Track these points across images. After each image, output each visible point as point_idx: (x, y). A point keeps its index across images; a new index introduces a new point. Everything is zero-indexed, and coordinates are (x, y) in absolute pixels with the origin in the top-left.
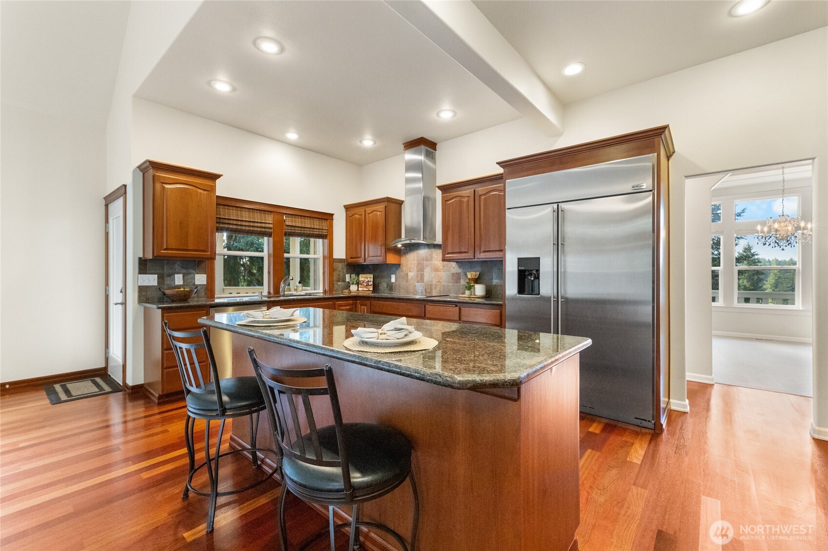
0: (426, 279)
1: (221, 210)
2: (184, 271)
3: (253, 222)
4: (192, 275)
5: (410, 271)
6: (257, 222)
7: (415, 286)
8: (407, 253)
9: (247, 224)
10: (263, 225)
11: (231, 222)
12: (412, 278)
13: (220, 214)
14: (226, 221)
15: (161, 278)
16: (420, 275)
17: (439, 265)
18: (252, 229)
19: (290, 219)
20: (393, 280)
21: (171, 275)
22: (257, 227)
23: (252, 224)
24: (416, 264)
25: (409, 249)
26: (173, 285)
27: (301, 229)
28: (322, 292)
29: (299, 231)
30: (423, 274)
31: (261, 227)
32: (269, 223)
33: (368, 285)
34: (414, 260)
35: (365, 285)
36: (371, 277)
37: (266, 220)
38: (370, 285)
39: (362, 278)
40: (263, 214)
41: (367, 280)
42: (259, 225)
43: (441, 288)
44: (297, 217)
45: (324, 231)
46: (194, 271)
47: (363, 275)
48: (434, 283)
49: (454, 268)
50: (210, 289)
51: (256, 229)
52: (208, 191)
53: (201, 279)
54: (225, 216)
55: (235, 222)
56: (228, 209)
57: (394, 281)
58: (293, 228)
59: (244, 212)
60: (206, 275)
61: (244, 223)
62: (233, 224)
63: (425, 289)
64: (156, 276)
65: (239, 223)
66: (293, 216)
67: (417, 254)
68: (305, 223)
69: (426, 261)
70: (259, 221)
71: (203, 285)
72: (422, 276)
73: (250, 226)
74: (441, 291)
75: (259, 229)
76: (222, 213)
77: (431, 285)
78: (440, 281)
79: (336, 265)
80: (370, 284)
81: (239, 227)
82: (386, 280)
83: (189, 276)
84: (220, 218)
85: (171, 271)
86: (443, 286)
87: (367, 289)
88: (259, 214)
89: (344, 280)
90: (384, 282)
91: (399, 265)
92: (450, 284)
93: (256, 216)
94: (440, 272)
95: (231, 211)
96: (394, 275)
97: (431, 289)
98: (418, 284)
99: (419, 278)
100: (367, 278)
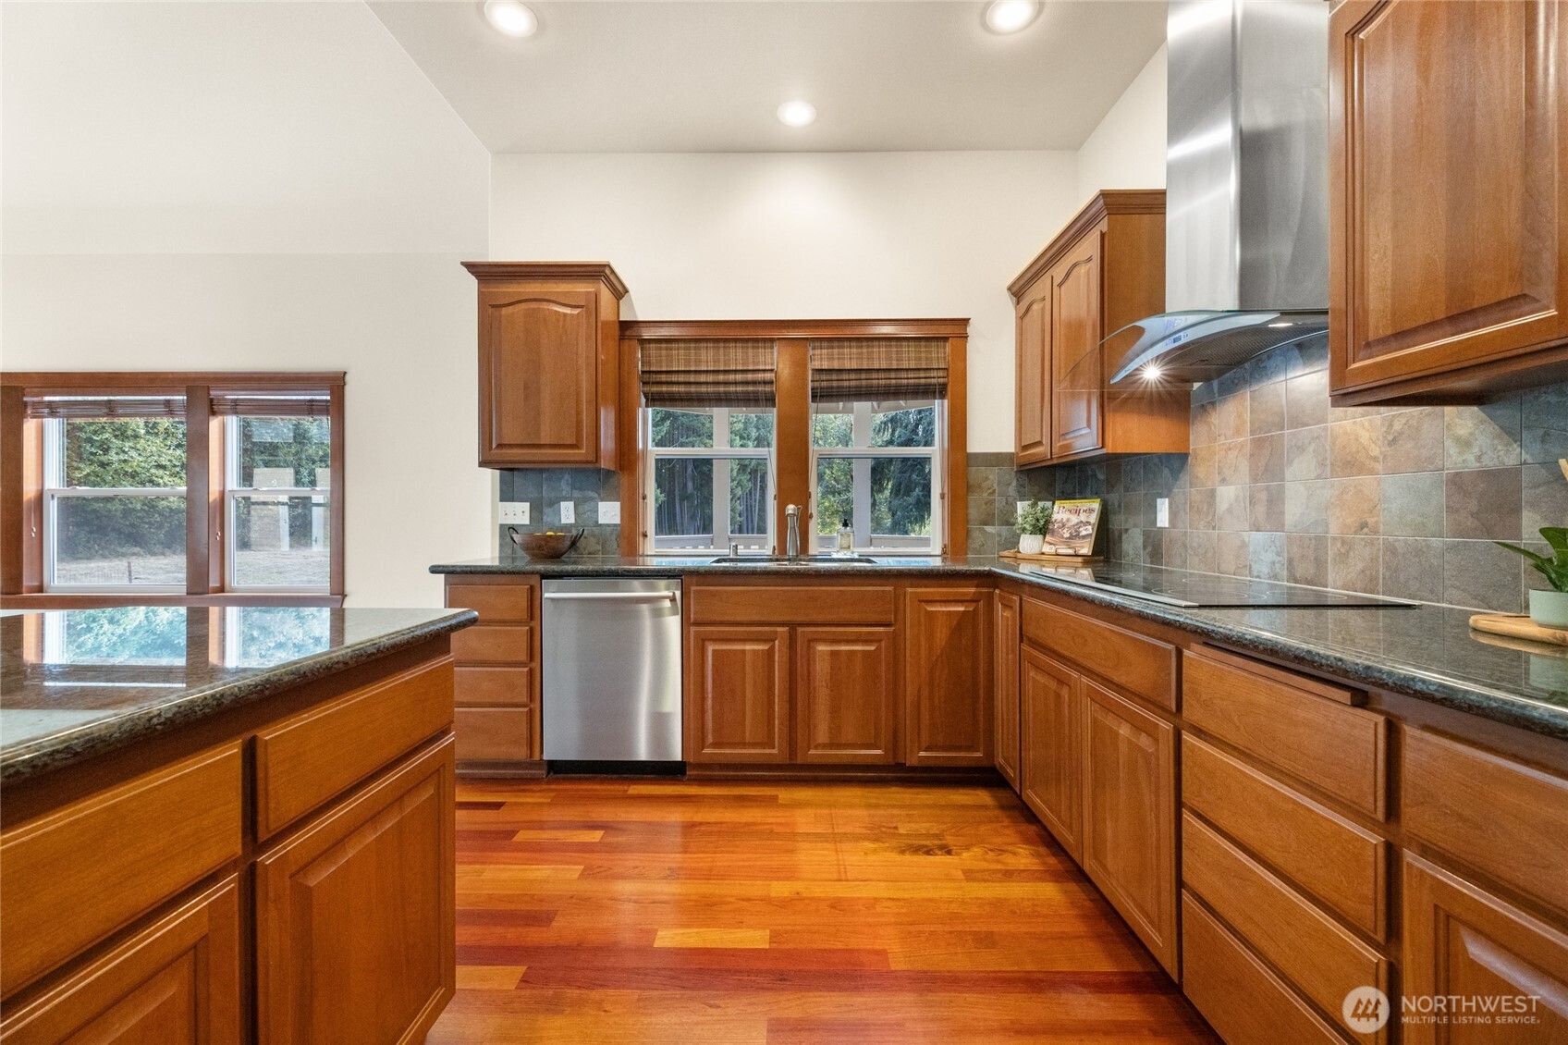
0: (1295, 508)
1: (653, 353)
2: (576, 494)
3: (725, 372)
4: (593, 503)
5: (1224, 481)
6: (736, 371)
7: (1244, 545)
8: (1213, 404)
9: (710, 378)
10: (750, 377)
11: (674, 378)
12: (1230, 510)
13: (649, 364)
14: (664, 378)
15: (537, 510)
16: (1263, 496)
17: (1365, 437)
18: (722, 389)
19: (825, 351)
20: (1163, 519)
21: (554, 503)
22: (736, 383)
23: (721, 378)
24: (1247, 449)
25: (1221, 384)
26: (557, 524)
27: (858, 376)
28: (938, 551)
29: (853, 383)
30: (1281, 489)
31: (746, 383)
32: (764, 371)
33: (1075, 536)
34: (1238, 432)
35: (1067, 535)
36: (1091, 511)
37: (758, 363)
38: (1084, 537)
39: (1062, 512)
40: (750, 350)
41: (1074, 519)
42: (739, 377)
43: (1374, 559)
44: (846, 344)
45: (934, 374)
46: (596, 495)
47: (1068, 504)
48: (1334, 530)
49: (1465, 444)
50: (629, 535)
51: (732, 389)
52: (582, 307)
53: (609, 513)
54: (661, 366)
55: (681, 378)
56: (667, 349)
57: (1167, 525)
58: (834, 377)
59: (703, 352)
60: (619, 503)
61: (703, 378)
62: (678, 383)
63: (1290, 561)
64: (526, 506)
65: (692, 378)
66: (836, 344)
67: (1253, 399)
68: (870, 358)
69: (1292, 426)
70: (740, 368)
71: (615, 525)
72: (1275, 502)
73: (718, 383)
74: (1373, 579)
75: (739, 389)
76: (653, 360)
77: (1320, 541)
78: (1371, 521)
79: (976, 473)
80: (1084, 533)
81: (693, 389)
82: (1141, 519)
83: (587, 506)
84: (650, 372)
85: (553, 495)
86: (1391, 549)
87: (1071, 552)
88: (740, 351)
89: (1008, 521)
90: (1135, 526)
91: (1183, 457)
92: (1436, 542)
93: (732, 356)
94: (1372, 472)
95: (675, 352)
96: (1167, 501)
97: (1320, 563)
98: (1257, 539)
99: (1261, 509)
100: (1077, 512)
